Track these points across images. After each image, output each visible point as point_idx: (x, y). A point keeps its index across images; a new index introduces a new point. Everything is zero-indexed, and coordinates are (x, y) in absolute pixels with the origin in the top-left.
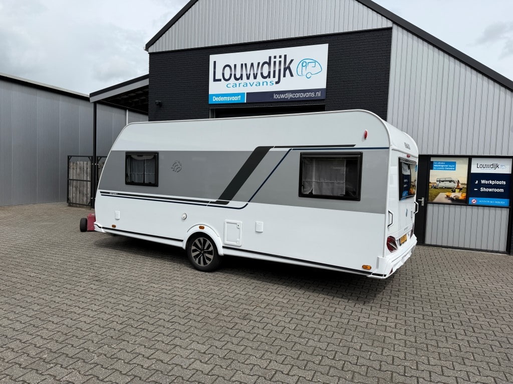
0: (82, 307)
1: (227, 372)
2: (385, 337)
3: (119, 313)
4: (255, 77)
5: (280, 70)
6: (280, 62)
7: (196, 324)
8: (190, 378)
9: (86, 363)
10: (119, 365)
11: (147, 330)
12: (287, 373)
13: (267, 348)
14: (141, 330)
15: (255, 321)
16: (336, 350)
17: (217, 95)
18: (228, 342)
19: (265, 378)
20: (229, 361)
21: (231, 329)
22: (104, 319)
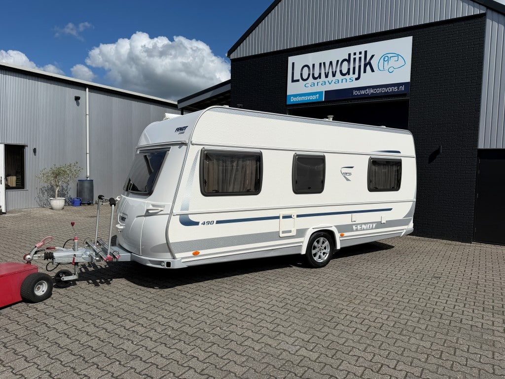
0: (190, 292)
1: (333, 361)
2: (494, 341)
3: (223, 299)
4: (334, 75)
5: (360, 67)
6: (360, 58)
7: (295, 315)
8: (299, 363)
9: (204, 341)
10: (233, 345)
11: (251, 316)
12: (393, 367)
13: (368, 342)
14: (245, 316)
15: (352, 316)
16: (441, 350)
17: (295, 96)
18: (328, 333)
19: (372, 370)
20: (334, 351)
21: (329, 321)
22: (212, 304)
